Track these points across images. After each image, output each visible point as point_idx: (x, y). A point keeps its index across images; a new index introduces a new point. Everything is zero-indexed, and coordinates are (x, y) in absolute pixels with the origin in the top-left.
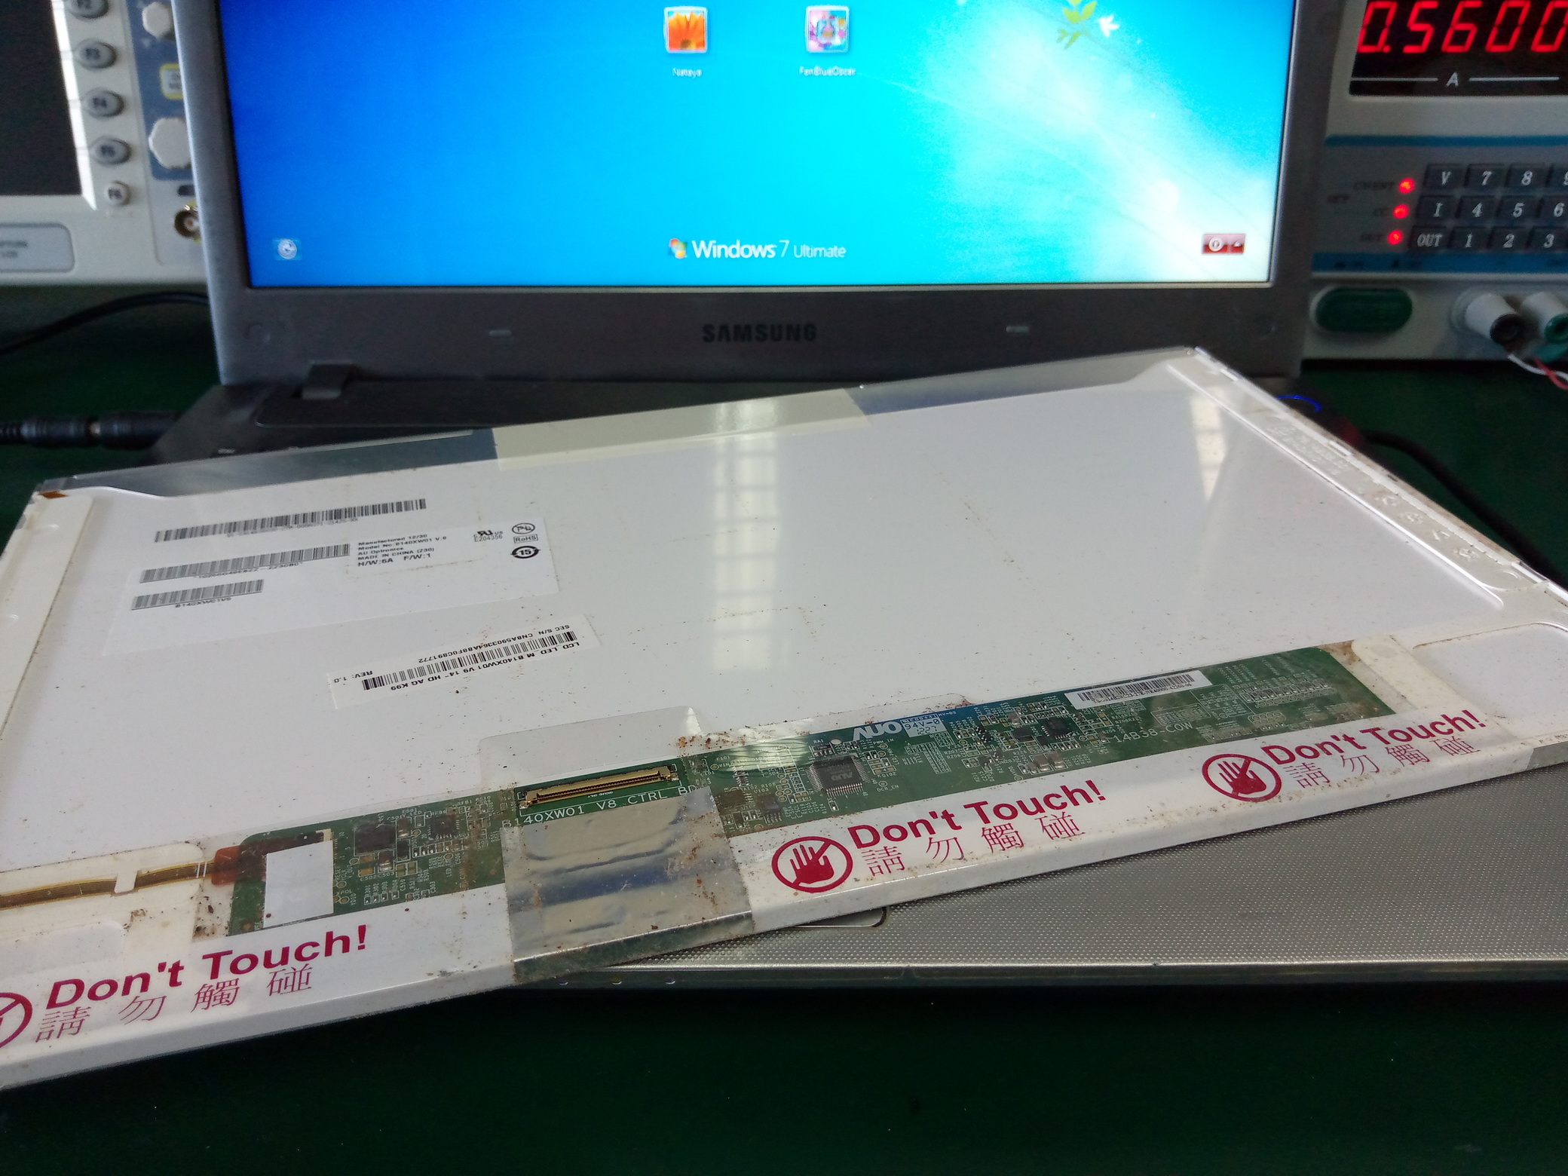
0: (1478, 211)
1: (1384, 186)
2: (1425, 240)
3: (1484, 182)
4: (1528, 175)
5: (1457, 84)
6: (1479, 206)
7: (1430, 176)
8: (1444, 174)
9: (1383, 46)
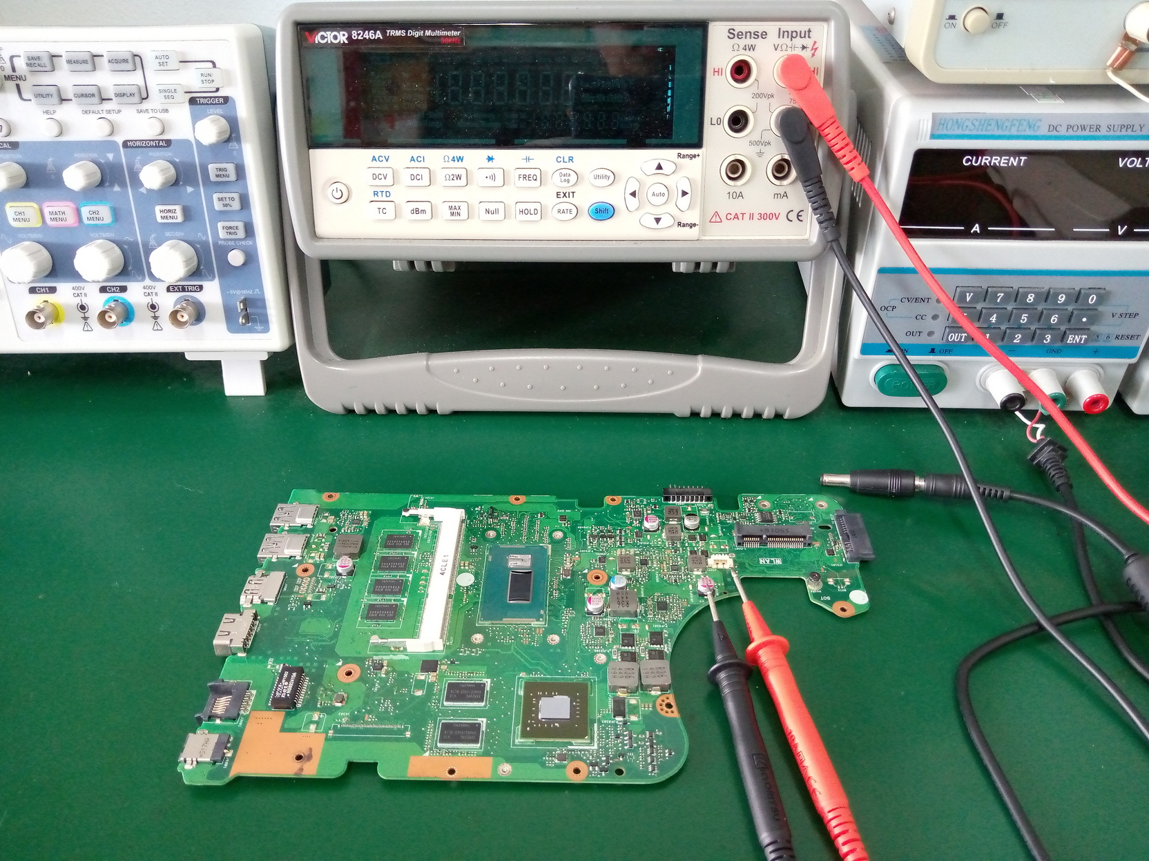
0: (993, 319)
1: (923, 300)
2: (954, 337)
3: (998, 301)
4: (1031, 296)
5: (979, 232)
6: (995, 316)
7: (957, 296)
8: (968, 294)
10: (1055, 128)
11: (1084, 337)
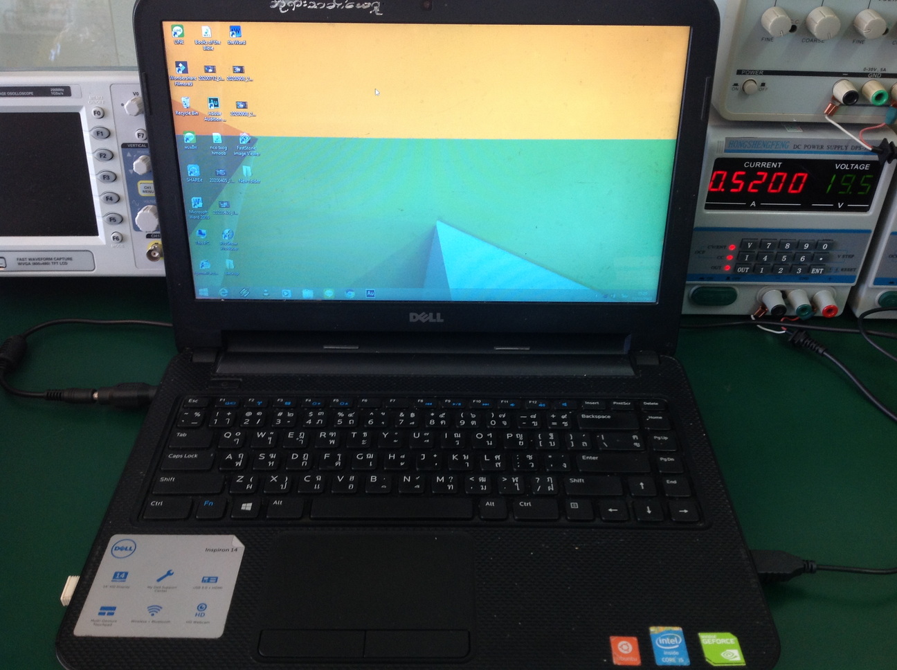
0: (765, 259)
1: (721, 247)
2: (741, 270)
3: (768, 247)
4: (788, 245)
5: (755, 206)
6: (766, 256)
7: (743, 244)
8: (749, 243)
9: (721, 188)
10: (798, 147)
11: (822, 269)
